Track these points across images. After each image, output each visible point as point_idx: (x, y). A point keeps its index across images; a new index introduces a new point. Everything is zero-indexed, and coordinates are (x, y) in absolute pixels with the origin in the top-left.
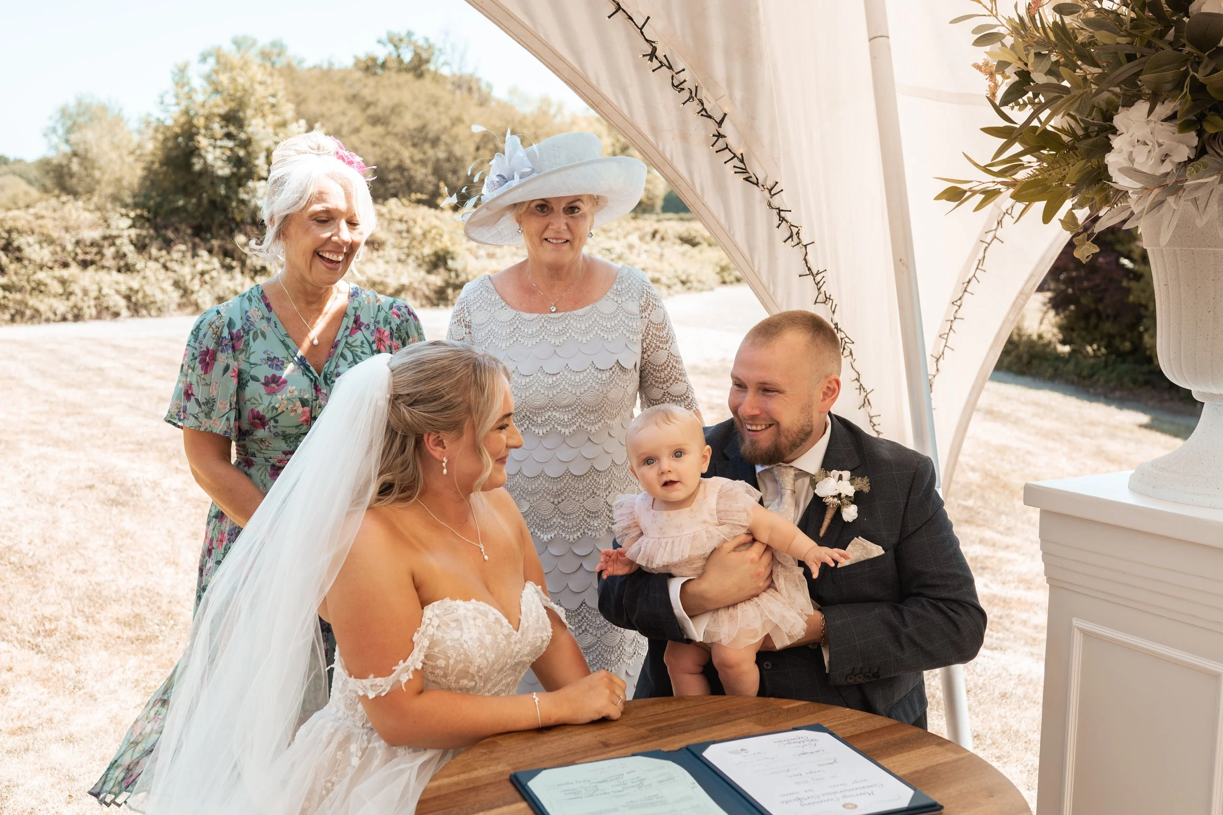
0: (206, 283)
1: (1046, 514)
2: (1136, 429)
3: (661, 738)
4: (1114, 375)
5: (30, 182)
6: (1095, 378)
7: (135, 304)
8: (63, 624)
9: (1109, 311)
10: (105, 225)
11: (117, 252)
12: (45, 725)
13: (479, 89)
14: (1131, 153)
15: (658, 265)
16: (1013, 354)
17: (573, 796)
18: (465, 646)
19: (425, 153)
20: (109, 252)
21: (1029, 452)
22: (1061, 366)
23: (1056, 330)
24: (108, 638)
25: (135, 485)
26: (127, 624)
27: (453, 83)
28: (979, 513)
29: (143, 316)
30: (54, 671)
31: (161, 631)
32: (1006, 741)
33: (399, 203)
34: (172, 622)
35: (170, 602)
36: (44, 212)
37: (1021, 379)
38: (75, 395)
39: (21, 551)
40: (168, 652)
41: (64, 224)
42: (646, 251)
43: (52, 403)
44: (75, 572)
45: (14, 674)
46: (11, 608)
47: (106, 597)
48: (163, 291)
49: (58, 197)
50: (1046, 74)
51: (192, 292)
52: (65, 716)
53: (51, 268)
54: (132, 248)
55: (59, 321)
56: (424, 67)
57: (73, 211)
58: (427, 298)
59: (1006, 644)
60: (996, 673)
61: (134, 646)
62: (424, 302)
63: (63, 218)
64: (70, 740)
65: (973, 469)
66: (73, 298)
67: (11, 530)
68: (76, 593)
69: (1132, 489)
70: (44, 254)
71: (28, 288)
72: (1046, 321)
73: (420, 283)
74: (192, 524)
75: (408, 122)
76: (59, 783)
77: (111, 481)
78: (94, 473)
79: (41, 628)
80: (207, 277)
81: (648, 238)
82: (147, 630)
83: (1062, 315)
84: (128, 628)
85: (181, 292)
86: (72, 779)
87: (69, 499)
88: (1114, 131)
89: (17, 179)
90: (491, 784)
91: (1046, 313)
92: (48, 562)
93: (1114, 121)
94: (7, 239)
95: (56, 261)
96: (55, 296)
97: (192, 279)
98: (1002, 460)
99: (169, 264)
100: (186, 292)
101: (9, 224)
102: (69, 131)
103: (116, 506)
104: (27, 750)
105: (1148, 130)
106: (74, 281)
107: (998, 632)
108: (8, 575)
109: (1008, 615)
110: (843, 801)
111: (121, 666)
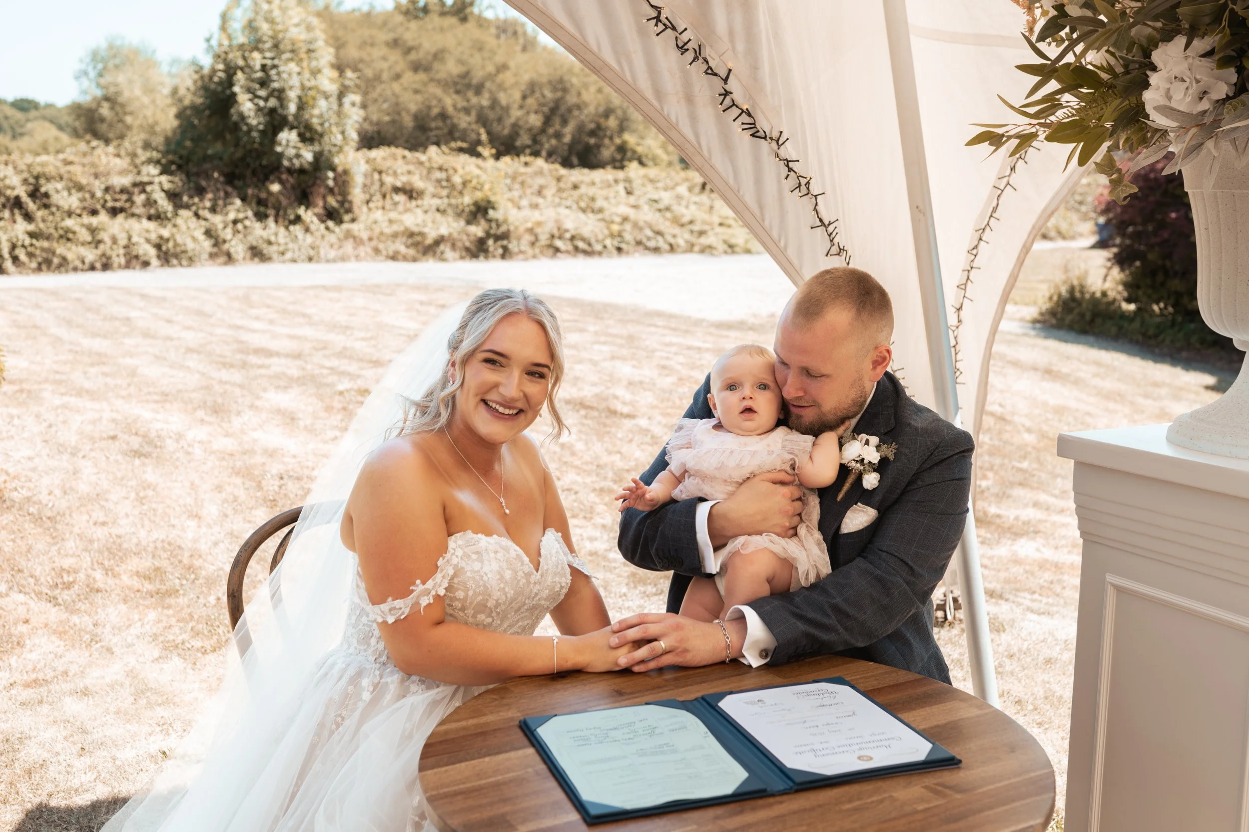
0: (239, 232)
1: (1080, 466)
2: (1203, 391)
3: (677, 687)
4: (1181, 335)
5: (60, 128)
6: (1161, 337)
7: (166, 253)
8: (82, 576)
9: (1177, 268)
10: (135, 171)
11: (148, 199)
12: (60, 677)
13: (525, 33)
14: (1169, 89)
15: (706, 217)
16: (1076, 311)
17: (581, 742)
18: (485, 578)
19: (468, 101)
20: (140, 199)
21: (1088, 414)
22: (1126, 325)
23: (1120, 288)
24: (127, 591)
25: (159, 437)
26: (148, 578)
27: (498, 28)
28: (1034, 476)
29: (173, 266)
30: (71, 624)
31: (182, 585)
32: (1048, 707)
33: (439, 151)
34: (193, 576)
35: (191, 556)
36: (71, 158)
37: (1083, 338)
38: (99, 345)
39: (40, 502)
40: (188, 606)
41: (93, 171)
42: (695, 203)
43: (77, 352)
44: (95, 524)
45: (30, 627)
46: (29, 560)
47: (127, 549)
48: (194, 239)
49: (88, 142)
50: (1081, 7)
51: (224, 241)
52: (81, 669)
53: (80, 216)
54: (163, 195)
55: (87, 270)
56: (468, 10)
57: (103, 157)
58: (467, 250)
59: (1055, 609)
60: (1041, 638)
61: (153, 600)
62: (464, 254)
63: (93, 165)
64: (85, 693)
65: (1029, 431)
66: (102, 246)
67: (30, 481)
68: (96, 545)
69: (1169, 440)
70: (73, 201)
71: (56, 235)
72: (1109, 278)
73: (459, 233)
74: (217, 477)
75: (451, 68)
76: (72, 736)
77: (134, 431)
78: (117, 424)
79: (59, 581)
80: (240, 226)
81: (697, 189)
82: (167, 584)
83: (1127, 272)
84: (148, 582)
85: (212, 241)
86: (85, 732)
87: (91, 450)
88: (1154, 69)
89: (47, 125)
90: (500, 729)
91: (1110, 268)
92: (67, 512)
93: (1152, 57)
94: (35, 185)
95: (84, 208)
96: (83, 244)
97: (225, 228)
98: (1060, 421)
99: (201, 212)
100: (218, 242)
101: (37, 170)
102: (100, 75)
103: (139, 457)
104: (41, 702)
105: (1185, 65)
106: (104, 230)
107: (1048, 597)
108: (26, 526)
109: (1059, 581)
110: (858, 754)
111: (140, 620)
